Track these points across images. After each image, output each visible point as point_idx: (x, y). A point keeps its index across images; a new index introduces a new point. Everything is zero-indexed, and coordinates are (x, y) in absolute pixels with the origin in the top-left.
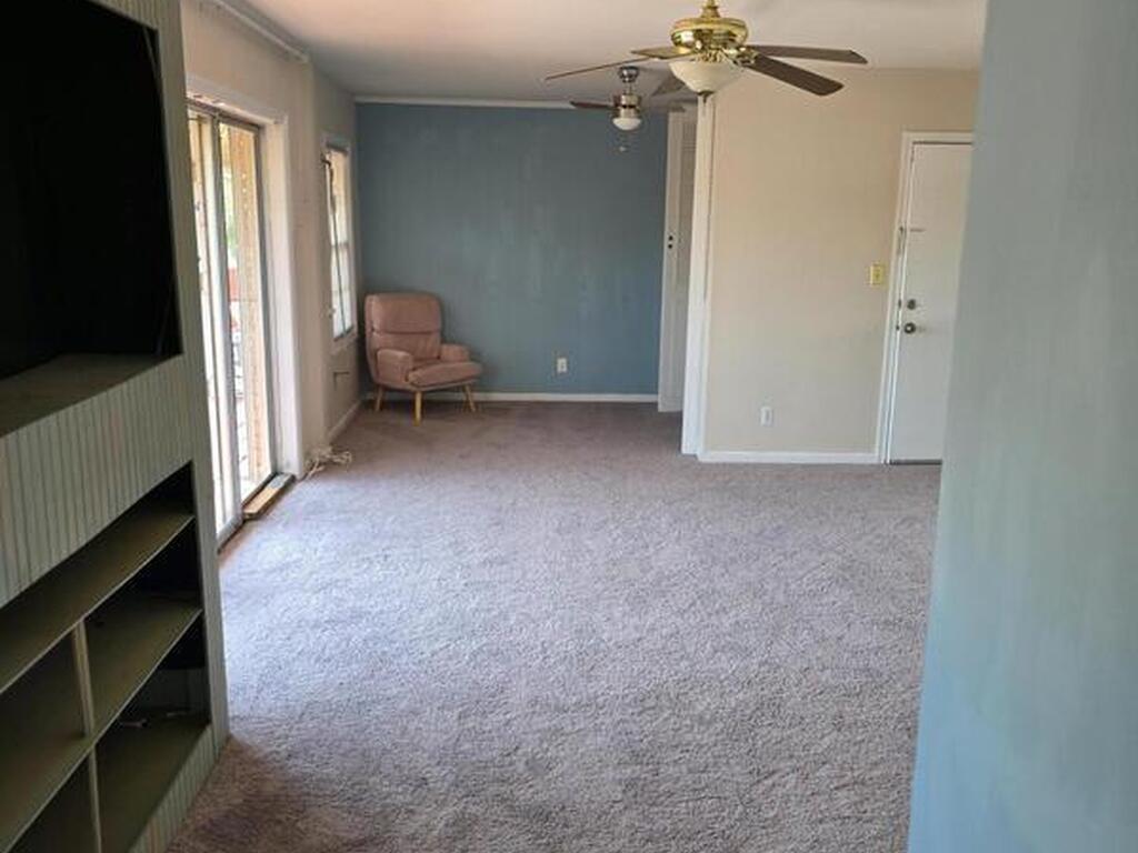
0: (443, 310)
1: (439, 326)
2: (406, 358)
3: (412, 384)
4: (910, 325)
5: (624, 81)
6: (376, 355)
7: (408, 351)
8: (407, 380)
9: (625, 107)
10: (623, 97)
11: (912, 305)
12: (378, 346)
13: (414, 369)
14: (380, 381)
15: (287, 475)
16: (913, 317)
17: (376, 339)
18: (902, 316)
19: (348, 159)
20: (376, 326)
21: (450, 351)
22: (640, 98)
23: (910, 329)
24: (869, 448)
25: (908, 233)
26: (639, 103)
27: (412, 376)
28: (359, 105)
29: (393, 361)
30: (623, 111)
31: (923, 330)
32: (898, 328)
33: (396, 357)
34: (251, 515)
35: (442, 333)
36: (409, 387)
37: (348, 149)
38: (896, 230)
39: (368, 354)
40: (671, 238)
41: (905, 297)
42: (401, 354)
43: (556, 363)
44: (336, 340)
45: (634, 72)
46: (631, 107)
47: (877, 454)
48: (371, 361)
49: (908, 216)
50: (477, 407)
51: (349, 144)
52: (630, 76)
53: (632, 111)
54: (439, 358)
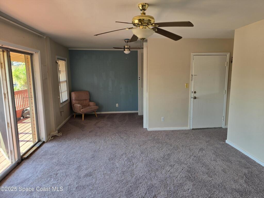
0: (90, 94)
1: (89, 98)
2: (80, 106)
3: (81, 112)
4: (195, 97)
5: (126, 43)
6: (73, 105)
7: (81, 105)
8: (80, 111)
9: (126, 48)
10: (126, 46)
11: (195, 92)
12: (74, 103)
13: (82, 108)
14: (75, 111)
15: (42, 141)
16: (196, 95)
17: (74, 102)
18: (193, 95)
19: (66, 62)
20: (74, 99)
21: (91, 104)
22: (130, 46)
23: (195, 98)
24: (187, 126)
25: (193, 76)
26: (130, 47)
27: (81, 110)
28: (70, 50)
29: (77, 106)
30: (126, 49)
31: (198, 98)
32: (192, 98)
33: (78, 106)
34: (24, 158)
35: (90, 99)
36: (81, 113)
37: (66, 60)
38: (191, 75)
39: (72, 105)
40: (139, 78)
41: (193, 90)
42: (79, 105)
43: (116, 105)
44: (61, 104)
45: (128, 40)
46: (128, 48)
47: (189, 127)
48: (73, 107)
49: (193, 72)
50: (97, 116)
51: (66, 59)
52: (127, 41)
53: (128, 49)
54: (89, 105)
